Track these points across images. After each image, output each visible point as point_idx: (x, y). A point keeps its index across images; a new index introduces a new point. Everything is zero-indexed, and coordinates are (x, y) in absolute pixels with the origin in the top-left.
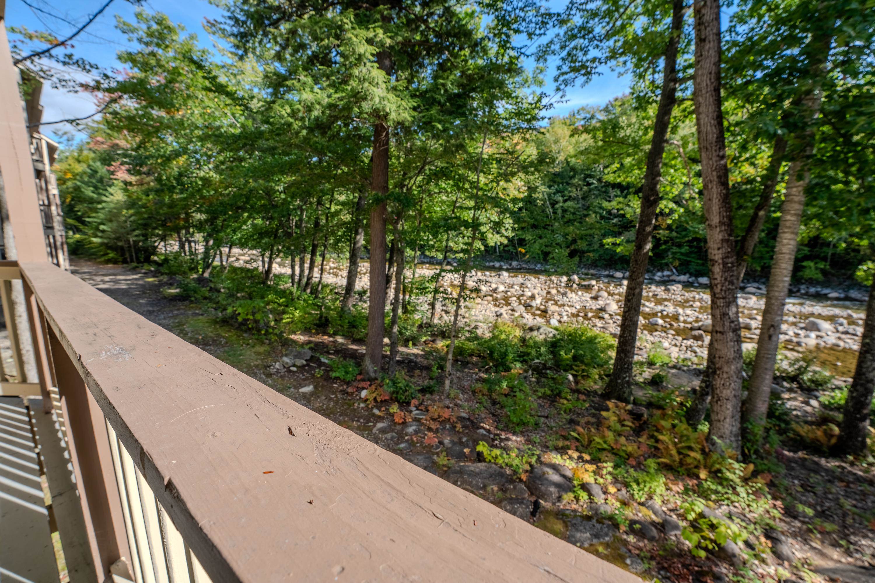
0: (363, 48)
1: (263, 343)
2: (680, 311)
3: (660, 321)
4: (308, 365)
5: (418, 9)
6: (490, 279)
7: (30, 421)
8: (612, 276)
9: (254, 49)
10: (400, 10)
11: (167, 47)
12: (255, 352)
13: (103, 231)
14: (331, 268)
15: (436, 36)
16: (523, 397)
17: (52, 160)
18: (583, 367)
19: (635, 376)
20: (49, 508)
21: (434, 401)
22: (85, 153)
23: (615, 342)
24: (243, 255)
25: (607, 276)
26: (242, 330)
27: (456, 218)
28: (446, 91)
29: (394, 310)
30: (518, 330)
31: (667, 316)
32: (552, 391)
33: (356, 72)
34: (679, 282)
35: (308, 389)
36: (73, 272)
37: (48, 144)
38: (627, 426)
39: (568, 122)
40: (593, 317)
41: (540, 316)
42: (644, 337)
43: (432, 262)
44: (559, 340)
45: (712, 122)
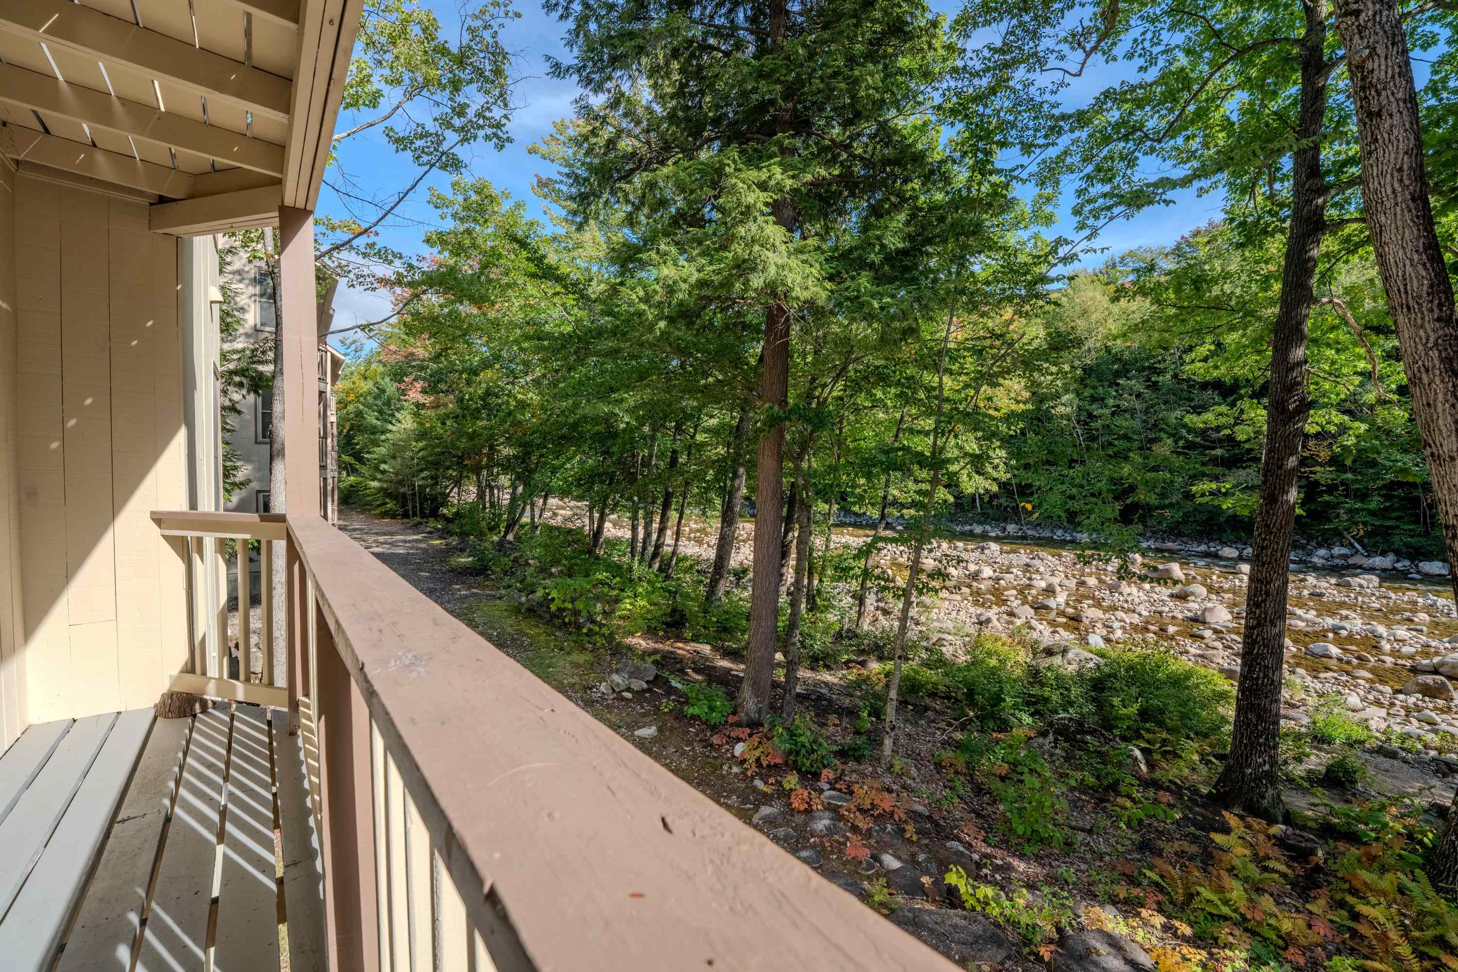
0: (756, 198)
1: (583, 649)
2: (1381, 630)
3: (1334, 650)
4: (649, 690)
5: (836, 131)
6: (965, 556)
7: (271, 743)
8: (1216, 556)
9: (597, 214)
10: (809, 135)
11: (486, 221)
12: (571, 663)
13: (383, 472)
14: (691, 531)
15: (865, 166)
16: (1038, 785)
17: (335, 377)
18: (1164, 735)
19: (1285, 763)
20: (280, 882)
21: (863, 775)
22: (374, 366)
23: (1231, 688)
24: (563, 508)
25: (1206, 555)
26: (554, 626)
27: (904, 448)
28: (883, 246)
29: (794, 604)
30: (1022, 653)
31: (1350, 638)
32: (1098, 778)
33: (741, 230)
34: (1371, 570)
35: (648, 732)
36: (342, 528)
37: (333, 355)
38: (1277, 872)
39: (1104, 278)
40: (1178, 633)
41: (1065, 626)
42: (1298, 681)
43: (859, 523)
44: (1109, 676)
45: (1416, 257)
